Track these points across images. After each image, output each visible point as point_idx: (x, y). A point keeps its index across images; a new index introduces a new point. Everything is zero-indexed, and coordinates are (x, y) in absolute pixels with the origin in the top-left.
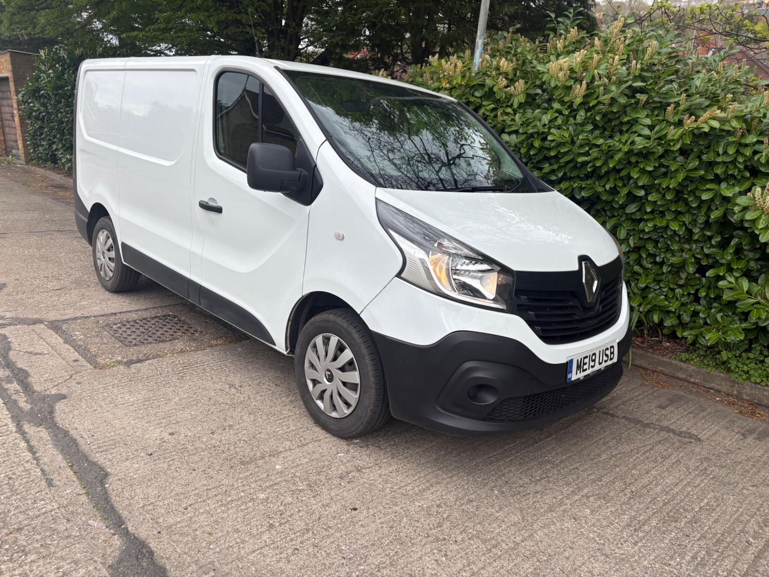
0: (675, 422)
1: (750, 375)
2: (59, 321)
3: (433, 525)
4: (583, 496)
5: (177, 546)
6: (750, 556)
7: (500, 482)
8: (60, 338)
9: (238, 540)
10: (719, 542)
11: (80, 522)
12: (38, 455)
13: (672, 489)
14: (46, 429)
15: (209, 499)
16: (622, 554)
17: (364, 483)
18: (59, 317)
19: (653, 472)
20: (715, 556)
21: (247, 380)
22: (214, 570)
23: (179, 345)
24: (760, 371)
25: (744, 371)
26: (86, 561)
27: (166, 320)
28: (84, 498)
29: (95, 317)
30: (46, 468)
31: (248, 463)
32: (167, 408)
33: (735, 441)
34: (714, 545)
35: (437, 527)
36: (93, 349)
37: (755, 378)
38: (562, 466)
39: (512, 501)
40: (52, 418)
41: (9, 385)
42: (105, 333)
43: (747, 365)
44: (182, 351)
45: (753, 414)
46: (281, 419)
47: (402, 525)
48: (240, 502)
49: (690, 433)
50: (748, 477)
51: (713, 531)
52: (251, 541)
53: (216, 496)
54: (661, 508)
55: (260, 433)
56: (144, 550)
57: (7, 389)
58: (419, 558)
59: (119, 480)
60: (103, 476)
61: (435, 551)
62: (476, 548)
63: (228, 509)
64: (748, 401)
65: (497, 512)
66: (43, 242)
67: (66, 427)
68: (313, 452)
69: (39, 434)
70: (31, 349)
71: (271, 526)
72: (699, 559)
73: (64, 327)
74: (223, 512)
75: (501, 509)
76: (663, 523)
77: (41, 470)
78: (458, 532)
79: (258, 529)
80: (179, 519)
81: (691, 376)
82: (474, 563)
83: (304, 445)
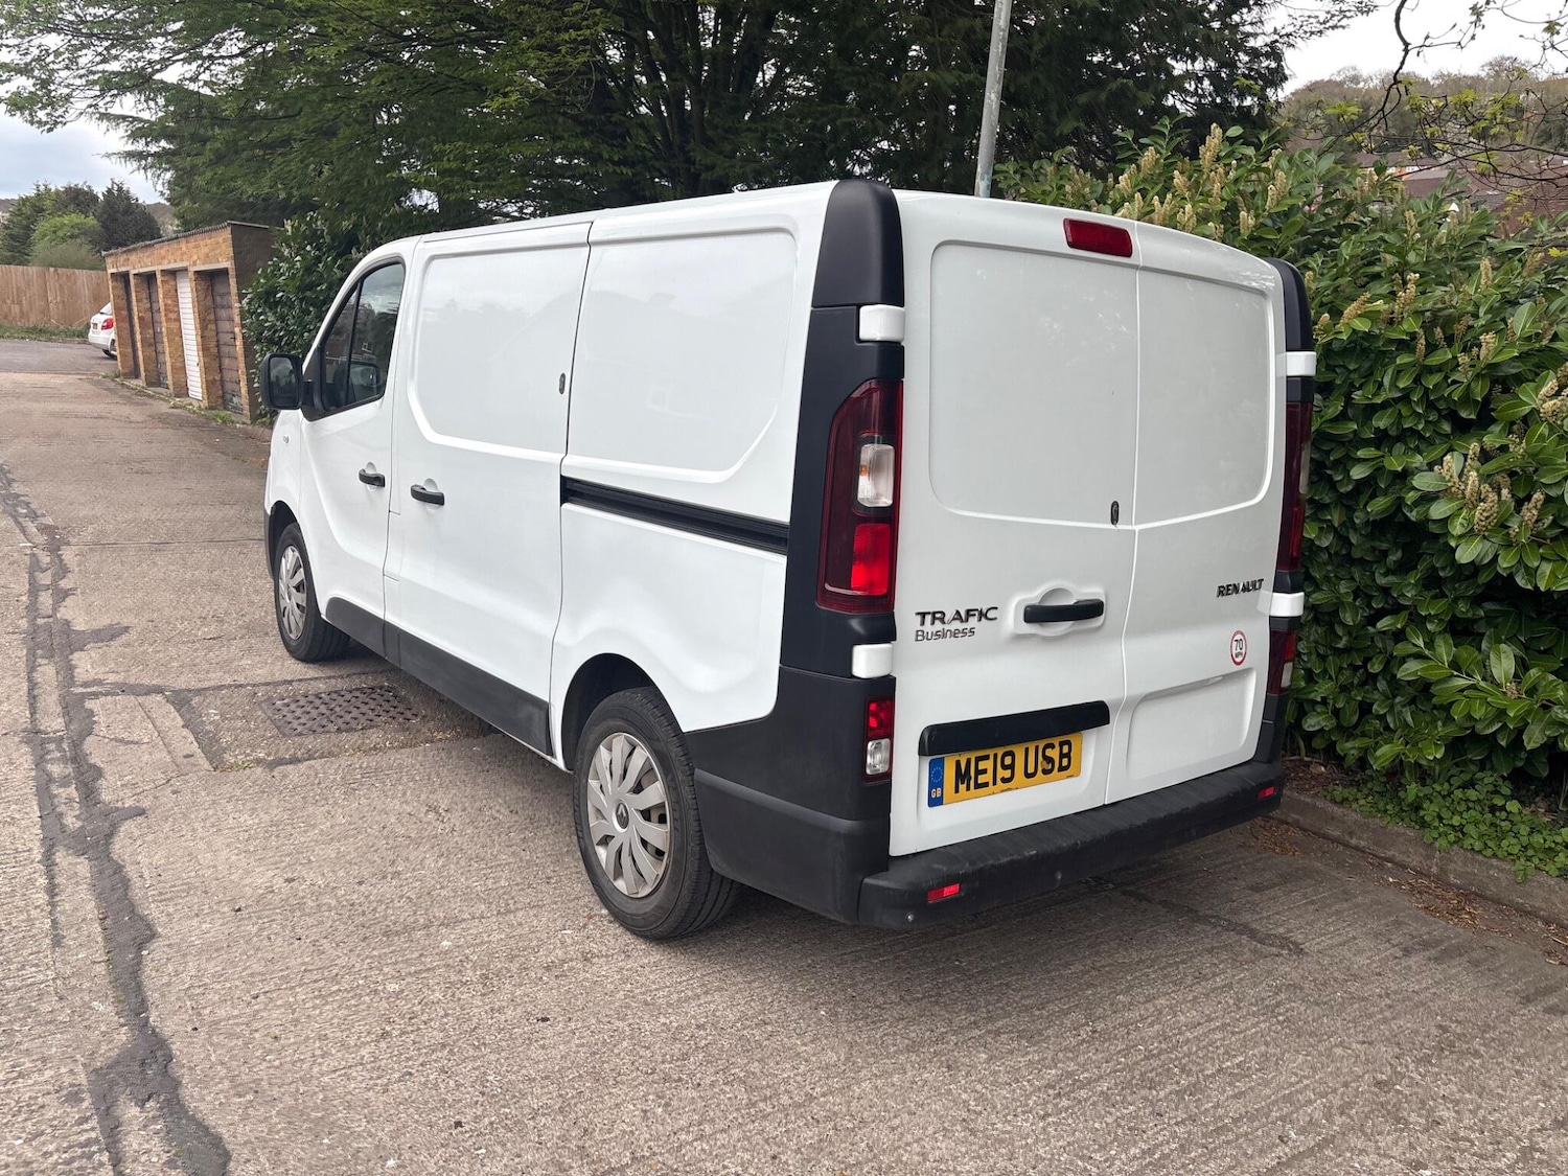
0: (1268, 917)
1: (1464, 834)
2: (189, 691)
3: (672, 1056)
4: (989, 1032)
5: (215, 1051)
6: (1270, 1161)
7: (840, 996)
8: (179, 719)
9: (318, 1052)
10: (1218, 1131)
11: (79, 1003)
12: (58, 898)
13: (1180, 1034)
14: (89, 859)
15: (301, 985)
16: (1004, 1132)
17: (586, 979)
18: (194, 684)
19: (1162, 1001)
20: (1193, 1155)
21: (464, 800)
22: (256, 1092)
23: (375, 736)
24: (1483, 828)
25: (1452, 826)
26: (61, 1060)
27: (373, 696)
28: (101, 969)
29: (254, 685)
30: (62, 919)
31: (397, 933)
32: (303, 840)
33: (1380, 961)
34: (1204, 1136)
35: (678, 1059)
36: (226, 739)
37: (1472, 841)
38: (980, 978)
39: (844, 1029)
40: (108, 844)
41: (62, 790)
42: (260, 713)
43: (1461, 813)
44: (375, 748)
45: (1455, 912)
46: (491, 868)
47: (616, 1051)
48: (352, 994)
49: (1286, 939)
50: (1364, 1026)
51: (1220, 1111)
52: (339, 1055)
53: (315, 981)
54: (1137, 1063)
55: (442, 888)
56: (159, 1054)
57: (56, 796)
58: (617, 1105)
59: (169, 946)
60: (146, 934)
61: (651, 1097)
62: (729, 1099)
63: (327, 1003)
64: (1459, 888)
65: (805, 1045)
66: (226, 558)
67: (123, 860)
68: (520, 924)
69: (75, 868)
70: (125, 735)
71: (385, 1035)
72: (1156, 1156)
73: (196, 700)
74: (314, 1008)
75: (812, 1041)
76: (1123, 1089)
77: (52, 921)
78: (712, 1070)
79: (359, 1038)
80: (236, 1013)
81: (1351, 834)
82: (712, 1121)
83: (510, 912)
